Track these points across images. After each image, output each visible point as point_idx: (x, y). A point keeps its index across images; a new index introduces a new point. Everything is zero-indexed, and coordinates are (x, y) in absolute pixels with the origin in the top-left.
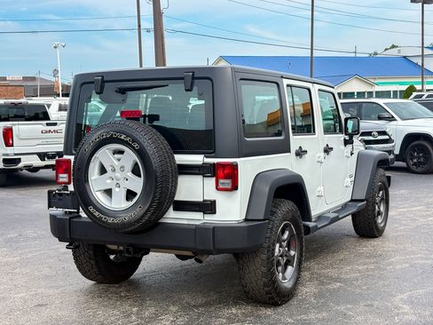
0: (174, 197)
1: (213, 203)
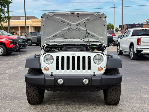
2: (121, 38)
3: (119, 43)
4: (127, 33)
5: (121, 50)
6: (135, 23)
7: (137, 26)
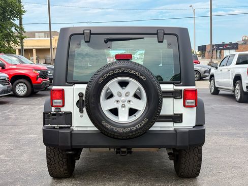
0: (160, 113)
1: (181, 115)
2: (217, 68)
3: (212, 76)
4: (227, 58)
5: (217, 86)
6: (225, 43)
7: (228, 46)
